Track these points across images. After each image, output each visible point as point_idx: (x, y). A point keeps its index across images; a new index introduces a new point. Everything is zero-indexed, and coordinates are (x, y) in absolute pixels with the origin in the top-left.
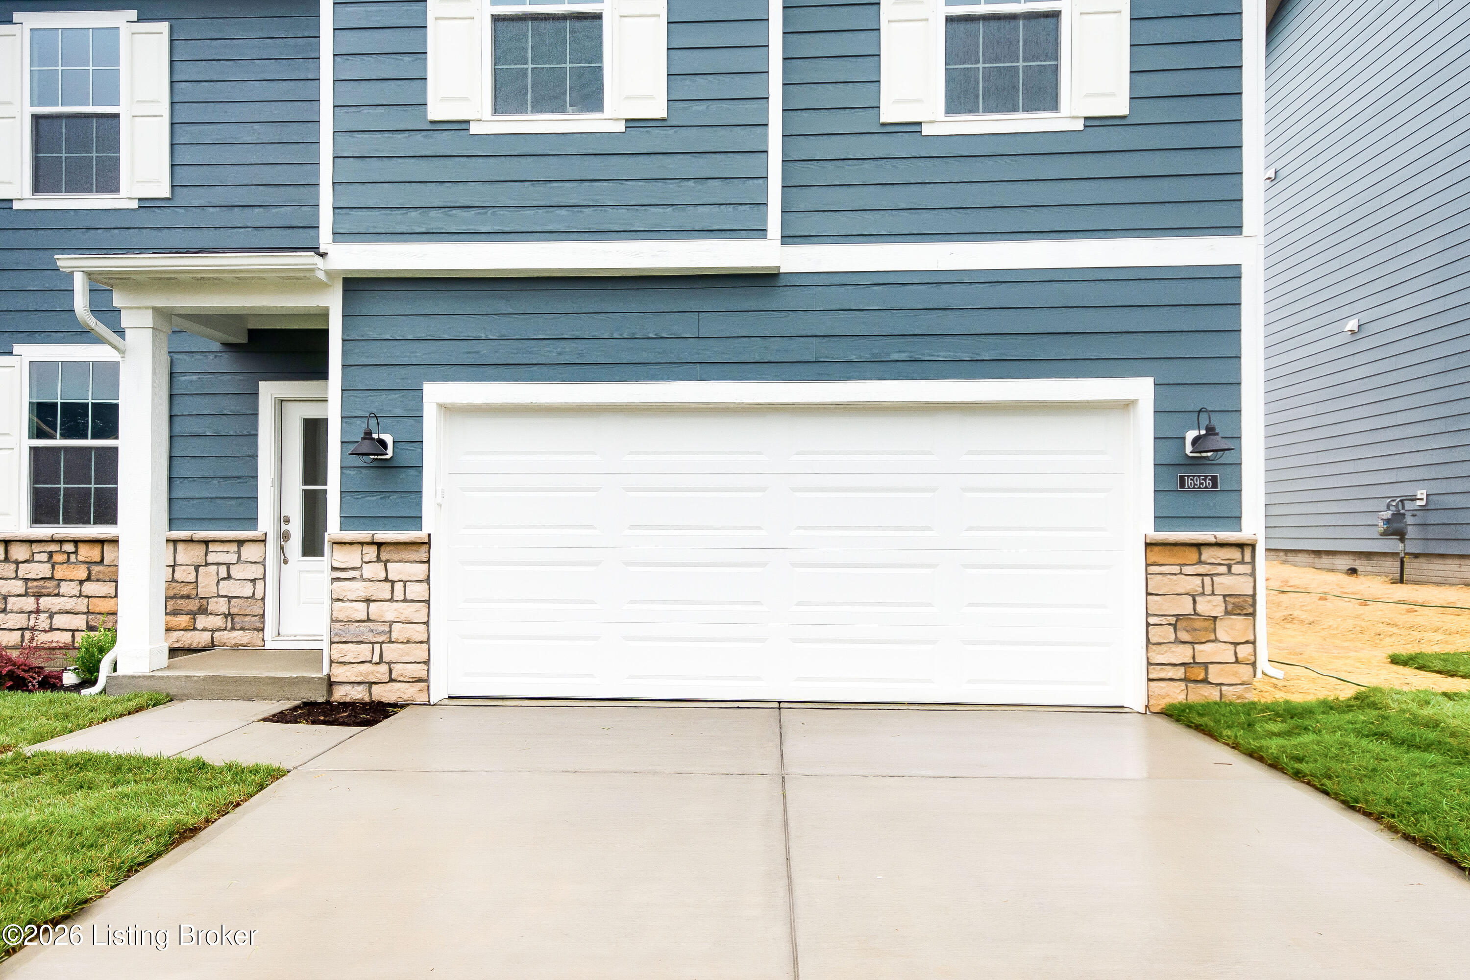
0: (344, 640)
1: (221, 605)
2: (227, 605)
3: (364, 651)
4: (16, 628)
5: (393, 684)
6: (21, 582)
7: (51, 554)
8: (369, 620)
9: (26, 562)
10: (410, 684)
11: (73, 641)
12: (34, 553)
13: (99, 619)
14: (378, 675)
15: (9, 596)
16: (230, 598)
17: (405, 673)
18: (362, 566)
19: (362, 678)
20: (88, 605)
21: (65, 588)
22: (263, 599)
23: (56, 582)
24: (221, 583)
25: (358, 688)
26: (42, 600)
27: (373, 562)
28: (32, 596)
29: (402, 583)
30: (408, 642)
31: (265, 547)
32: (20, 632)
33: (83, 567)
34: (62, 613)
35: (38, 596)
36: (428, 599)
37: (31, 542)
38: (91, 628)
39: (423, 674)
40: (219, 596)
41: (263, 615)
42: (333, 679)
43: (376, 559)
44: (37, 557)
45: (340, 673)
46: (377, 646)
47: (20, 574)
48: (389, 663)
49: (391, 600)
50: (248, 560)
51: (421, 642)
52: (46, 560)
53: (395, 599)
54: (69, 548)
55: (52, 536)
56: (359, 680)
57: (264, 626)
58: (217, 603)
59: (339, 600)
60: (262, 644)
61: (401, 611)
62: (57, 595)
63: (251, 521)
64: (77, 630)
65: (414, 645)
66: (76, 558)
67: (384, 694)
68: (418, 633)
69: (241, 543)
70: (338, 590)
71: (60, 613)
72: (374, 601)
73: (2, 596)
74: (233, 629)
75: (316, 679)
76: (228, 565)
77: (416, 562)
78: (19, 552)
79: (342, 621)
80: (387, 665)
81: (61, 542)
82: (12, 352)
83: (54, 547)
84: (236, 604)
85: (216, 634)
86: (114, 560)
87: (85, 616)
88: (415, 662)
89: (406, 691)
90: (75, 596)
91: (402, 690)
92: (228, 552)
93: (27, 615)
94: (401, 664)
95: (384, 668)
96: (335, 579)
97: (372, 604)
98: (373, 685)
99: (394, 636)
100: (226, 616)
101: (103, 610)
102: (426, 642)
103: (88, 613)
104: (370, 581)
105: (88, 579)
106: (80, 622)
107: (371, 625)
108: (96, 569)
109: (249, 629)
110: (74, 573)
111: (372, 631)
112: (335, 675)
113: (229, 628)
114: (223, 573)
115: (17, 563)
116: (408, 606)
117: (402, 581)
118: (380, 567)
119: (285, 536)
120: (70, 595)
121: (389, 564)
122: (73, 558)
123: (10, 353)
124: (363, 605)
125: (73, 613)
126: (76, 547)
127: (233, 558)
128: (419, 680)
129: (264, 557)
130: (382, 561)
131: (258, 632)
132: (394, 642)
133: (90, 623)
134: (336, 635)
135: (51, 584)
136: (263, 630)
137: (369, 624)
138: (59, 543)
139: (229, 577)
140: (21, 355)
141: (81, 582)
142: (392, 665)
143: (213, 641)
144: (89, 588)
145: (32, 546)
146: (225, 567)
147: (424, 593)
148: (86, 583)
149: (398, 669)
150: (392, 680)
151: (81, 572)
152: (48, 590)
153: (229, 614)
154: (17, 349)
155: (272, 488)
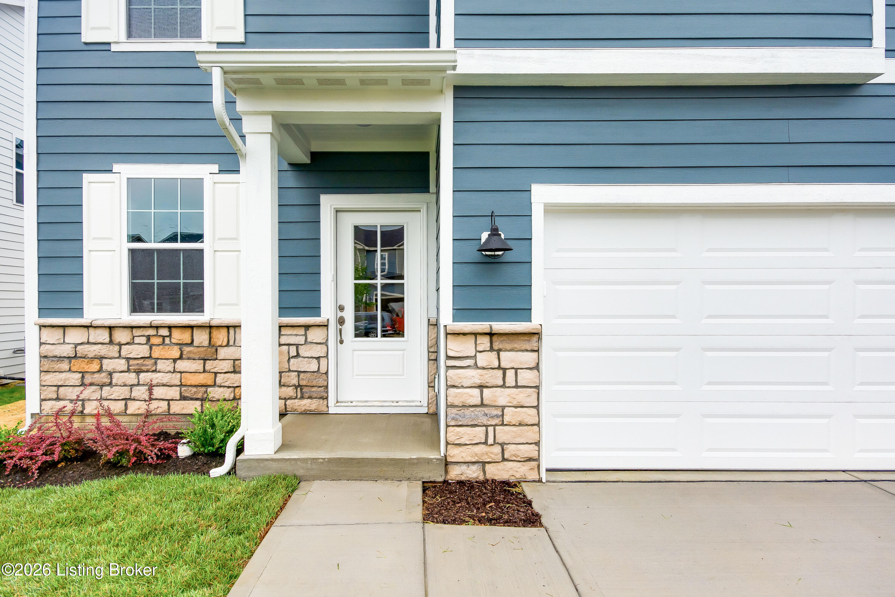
0: (460, 423)
1: (292, 378)
2: (297, 379)
3: (479, 433)
4: (120, 399)
5: (506, 463)
6: (124, 360)
7: (148, 338)
8: (482, 405)
9: (127, 344)
10: (521, 463)
11: (169, 409)
12: (134, 337)
13: (190, 391)
14: (492, 456)
15: (114, 372)
16: (299, 372)
17: (519, 453)
18: (475, 355)
19: (477, 458)
20: (181, 379)
21: (161, 365)
22: (327, 373)
23: (153, 361)
24: (292, 360)
25: (472, 467)
26: (142, 375)
27: (486, 351)
28: (133, 372)
29: (513, 371)
30: (520, 425)
31: (328, 330)
32: (124, 402)
33: (176, 348)
34: (159, 386)
35: (138, 372)
36: (538, 385)
37: (132, 327)
38: (183, 398)
39: (535, 454)
40: (290, 371)
41: (327, 387)
42: (449, 460)
43: (489, 349)
44: (137, 340)
45: (455, 454)
46: (491, 429)
47: (123, 354)
48: (502, 445)
49: (504, 386)
50: (314, 341)
51: (532, 425)
52: (145, 342)
53: (507, 385)
54: (164, 332)
55: (151, 323)
56: (474, 460)
57: (328, 395)
58: (288, 376)
59: (454, 386)
60: (326, 409)
61: (514, 396)
62: (155, 371)
63: (315, 310)
64: (172, 400)
65: (526, 427)
66: (170, 341)
67: (496, 472)
68: (529, 415)
69: (307, 327)
70: (454, 378)
71: (157, 386)
72: (487, 387)
73: (108, 373)
74: (302, 398)
75: (434, 460)
76: (297, 345)
77: (527, 351)
78: (121, 336)
79: (457, 406)
80: (500, 446)
81: (157, 327)
82: (112, 170)
83: (151, 332)
84: (305, 378)
85: (288, 402)
86: (202, 342)
87: (178, 388)
88: (527, 443)
89: (518, 470)
90: (170, 372)
91: (515, 469)
92: (297, 335)
93: (129, 387)
94: (513, 445)
95: (497, 449)
96: (448, 367)
97: (485, 390)
98: (486, 465)
99: (507, 419)
100: (296, 387)
101: (193, 383)
102: (537, 424)
103: (181, 385)
104: (484, 368)
105: (181, 358)
106: (174, 393)
107: (486, 410)
108: (186, 349)
109: (316, 398)
110: (169, 353)
111: (486, 415)
112: (451, 455)
113: (299, 397)
114: (293, 352)
115: (120, 345)
116: (520, 392)
117: (513, 368)
118: (493, 357)
119: (341, 321)
120: (166, 371)
121: (501, 353)
122: (167, 340)
123: (110, 171)
124: (477, 391)
125: (168, 386)
126: (170, 332)
127: (301, 340)
128: (530, 459)
129: (326, 339)
130: (494, 350)
131: (323, 400)
132: (506, 425)
133: (183, 394)
134: (453, 419)
135: (150, 362)
136: (327, 398)
137: (483, 409)
138: (156, 329)
139: (298, 355)
140: (120, 173)
141: (175, 360)
142: (505, 446)
143: (286, 408)
144: (182, 365)
145: (132, 331)
146: (295, 347)
147: (535, 380)
148: (178, 361)
149: (510, 450)
150: (504, 460)
151: (174, 352)
152: (147, 367)
153: (299, 385)
154: (116, 167)
155: (333, 282)
